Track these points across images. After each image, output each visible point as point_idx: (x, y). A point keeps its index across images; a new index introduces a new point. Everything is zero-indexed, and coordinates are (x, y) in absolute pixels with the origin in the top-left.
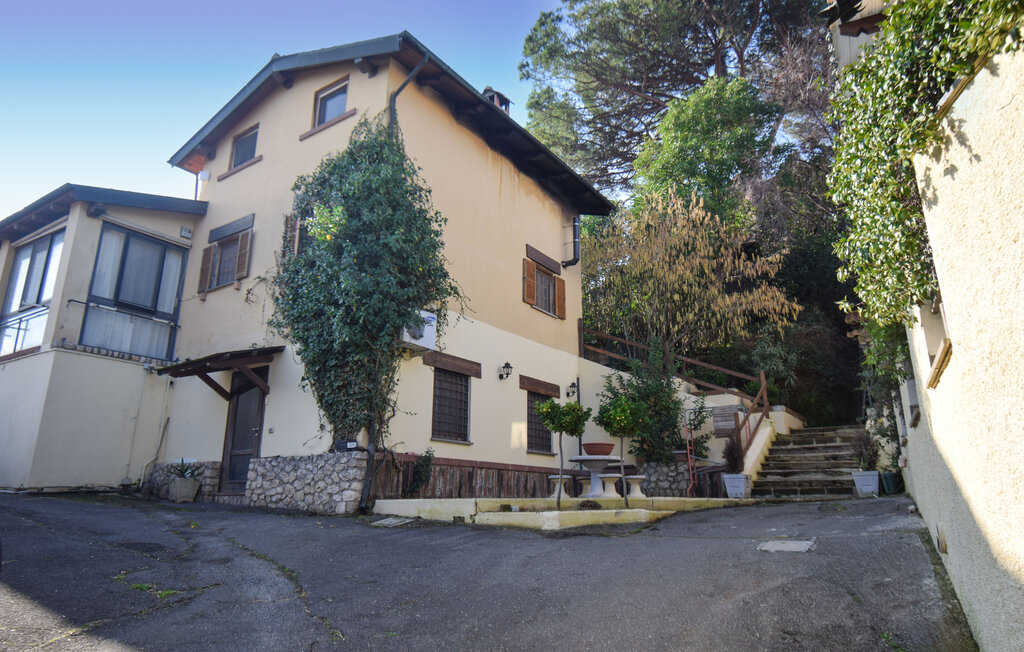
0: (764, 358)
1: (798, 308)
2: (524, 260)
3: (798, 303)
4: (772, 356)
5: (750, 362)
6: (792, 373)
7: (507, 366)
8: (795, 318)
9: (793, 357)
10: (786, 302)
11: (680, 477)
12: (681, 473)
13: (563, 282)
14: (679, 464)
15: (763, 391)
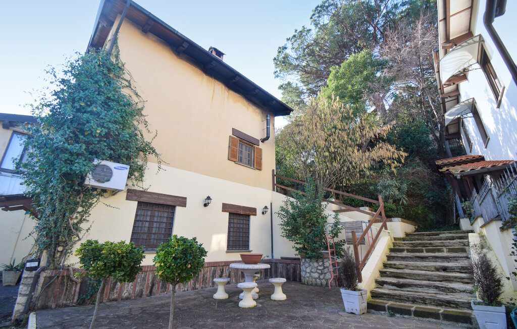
0: (385, 187)
1: (404, 154)
2: (230, 136)
3: (404, 151)
4: (389, 186)
5: (376, 190)
6: (404, 196)
7: (209, 198)
8: (403, 161)
9: (405, 186)
10: (396, 151)
11: (326, 270)
12: (327, 267)
13: (261, 150)
14: (325, 261)
15: (381, 209)
